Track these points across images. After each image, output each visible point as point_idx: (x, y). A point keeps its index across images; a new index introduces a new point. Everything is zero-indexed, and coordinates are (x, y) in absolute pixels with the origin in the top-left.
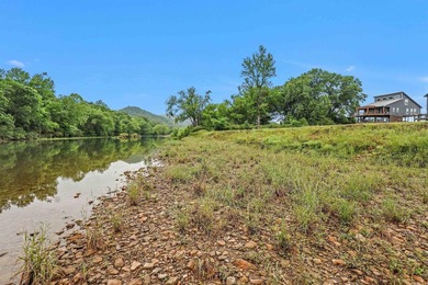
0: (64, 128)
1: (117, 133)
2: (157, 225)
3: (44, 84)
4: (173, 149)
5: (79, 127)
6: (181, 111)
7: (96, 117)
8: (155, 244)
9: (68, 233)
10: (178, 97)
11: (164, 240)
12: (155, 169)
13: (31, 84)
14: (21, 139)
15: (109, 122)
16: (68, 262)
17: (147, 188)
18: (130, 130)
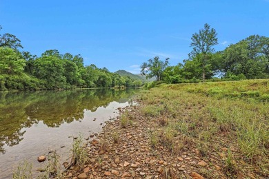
0: (88, 83)
1: (113, 85)
2: (138, 141)
3: (79, 60)
4: (145, 95)
5: (95, 82)
6: (150, 72)
7: (103, 77)
8: (137, 153)
9: (91, 139)
10: (148, 63)
11: (142, 151)
12: (135, 107)
13: (73, 61)
14: (69, 89)
15: (109, 79)
16: (92, 155)
17: (131, 118)
18: (120, 84)
